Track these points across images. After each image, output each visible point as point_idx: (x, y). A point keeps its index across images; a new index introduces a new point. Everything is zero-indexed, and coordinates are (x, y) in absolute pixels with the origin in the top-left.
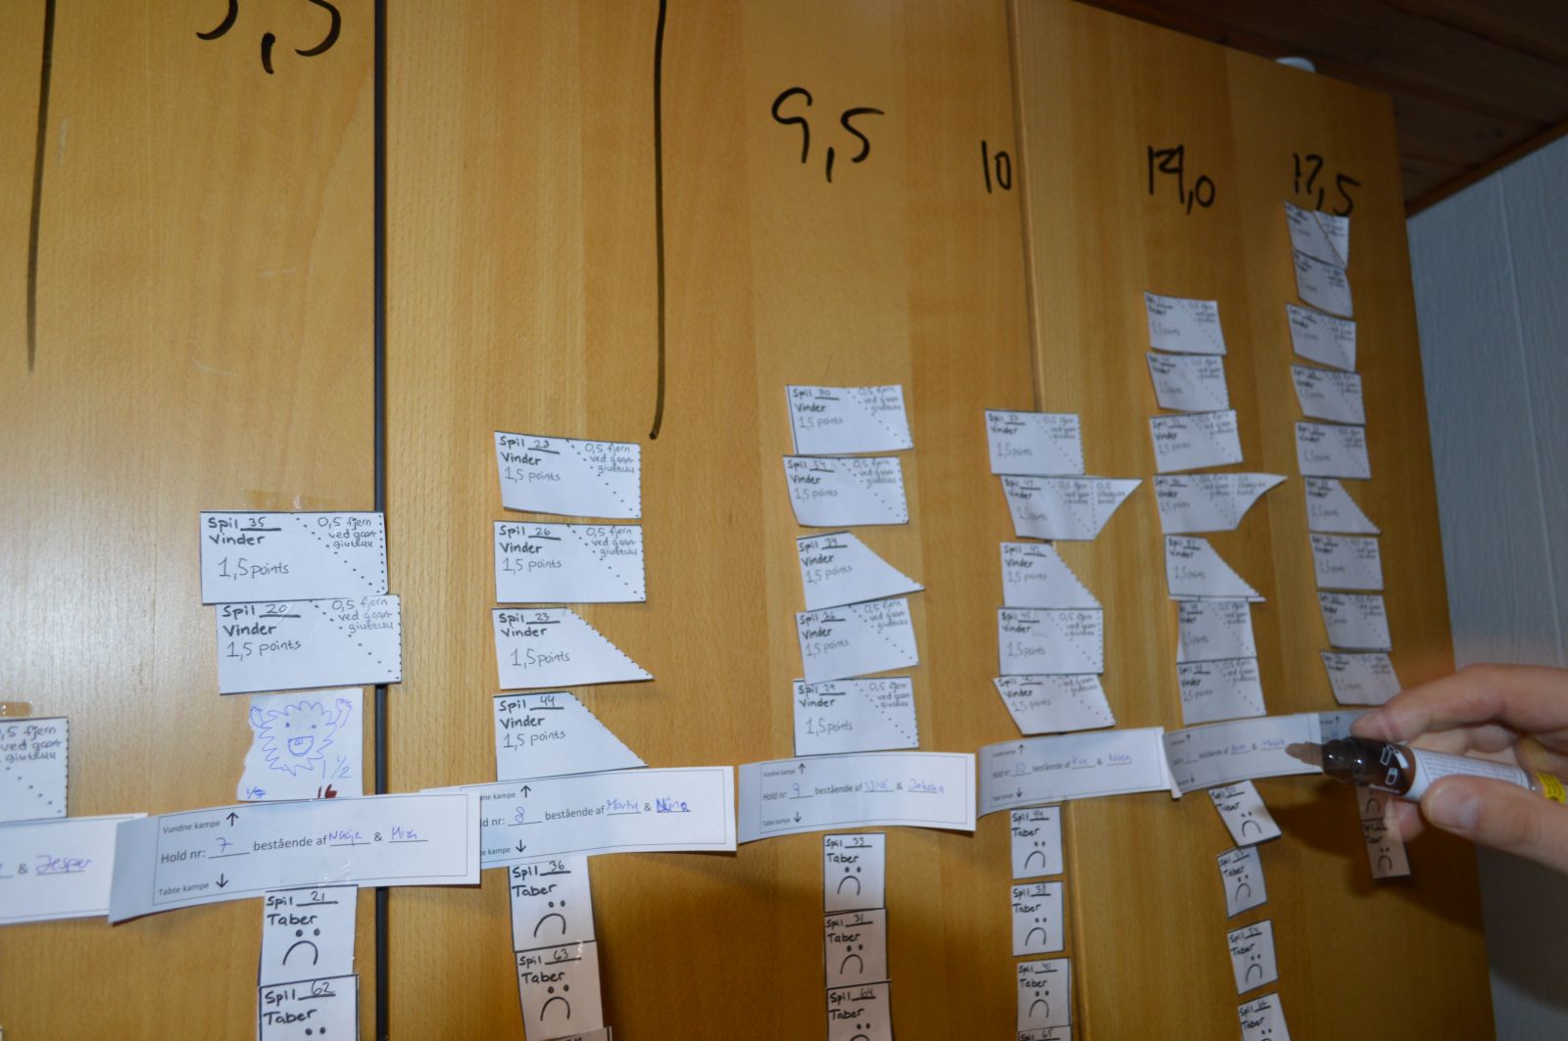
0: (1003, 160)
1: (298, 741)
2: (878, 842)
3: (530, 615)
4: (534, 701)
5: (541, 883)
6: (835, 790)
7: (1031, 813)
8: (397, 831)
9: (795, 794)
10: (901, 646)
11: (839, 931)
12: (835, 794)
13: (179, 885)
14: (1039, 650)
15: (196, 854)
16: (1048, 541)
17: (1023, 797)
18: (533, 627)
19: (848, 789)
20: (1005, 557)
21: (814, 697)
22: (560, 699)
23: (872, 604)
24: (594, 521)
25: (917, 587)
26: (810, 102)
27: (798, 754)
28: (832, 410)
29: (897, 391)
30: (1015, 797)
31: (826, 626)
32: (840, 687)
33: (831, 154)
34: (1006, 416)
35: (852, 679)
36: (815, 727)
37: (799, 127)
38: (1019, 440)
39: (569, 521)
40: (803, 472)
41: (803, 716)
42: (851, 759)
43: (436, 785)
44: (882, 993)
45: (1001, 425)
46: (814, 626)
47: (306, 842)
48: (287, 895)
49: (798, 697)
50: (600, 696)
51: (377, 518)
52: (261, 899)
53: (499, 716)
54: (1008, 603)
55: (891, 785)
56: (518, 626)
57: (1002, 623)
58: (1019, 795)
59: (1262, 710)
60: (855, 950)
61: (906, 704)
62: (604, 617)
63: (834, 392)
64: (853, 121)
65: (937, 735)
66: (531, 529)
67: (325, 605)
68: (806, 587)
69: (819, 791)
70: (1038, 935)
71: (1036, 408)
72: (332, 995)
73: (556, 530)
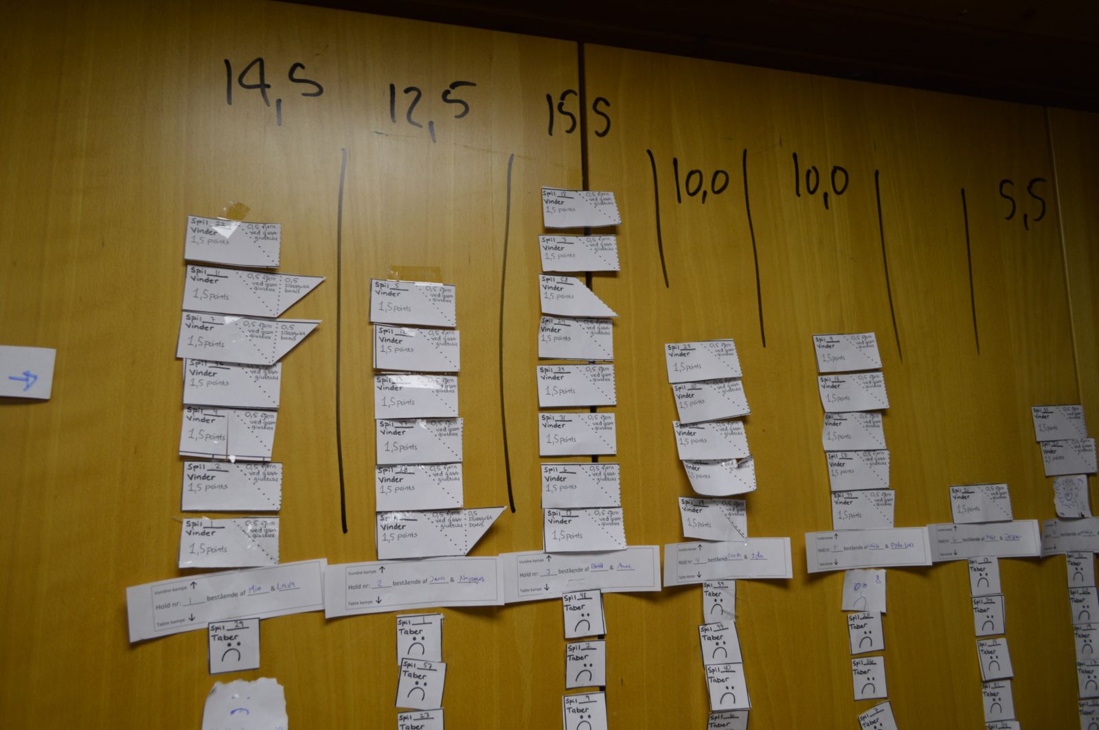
1: (1068, 495)
15: (1050, 536)
47: (1074, 534)
51: (1079, 407)
52: (1064, 554)
67: (1070, 442)
72: (1089, 593)
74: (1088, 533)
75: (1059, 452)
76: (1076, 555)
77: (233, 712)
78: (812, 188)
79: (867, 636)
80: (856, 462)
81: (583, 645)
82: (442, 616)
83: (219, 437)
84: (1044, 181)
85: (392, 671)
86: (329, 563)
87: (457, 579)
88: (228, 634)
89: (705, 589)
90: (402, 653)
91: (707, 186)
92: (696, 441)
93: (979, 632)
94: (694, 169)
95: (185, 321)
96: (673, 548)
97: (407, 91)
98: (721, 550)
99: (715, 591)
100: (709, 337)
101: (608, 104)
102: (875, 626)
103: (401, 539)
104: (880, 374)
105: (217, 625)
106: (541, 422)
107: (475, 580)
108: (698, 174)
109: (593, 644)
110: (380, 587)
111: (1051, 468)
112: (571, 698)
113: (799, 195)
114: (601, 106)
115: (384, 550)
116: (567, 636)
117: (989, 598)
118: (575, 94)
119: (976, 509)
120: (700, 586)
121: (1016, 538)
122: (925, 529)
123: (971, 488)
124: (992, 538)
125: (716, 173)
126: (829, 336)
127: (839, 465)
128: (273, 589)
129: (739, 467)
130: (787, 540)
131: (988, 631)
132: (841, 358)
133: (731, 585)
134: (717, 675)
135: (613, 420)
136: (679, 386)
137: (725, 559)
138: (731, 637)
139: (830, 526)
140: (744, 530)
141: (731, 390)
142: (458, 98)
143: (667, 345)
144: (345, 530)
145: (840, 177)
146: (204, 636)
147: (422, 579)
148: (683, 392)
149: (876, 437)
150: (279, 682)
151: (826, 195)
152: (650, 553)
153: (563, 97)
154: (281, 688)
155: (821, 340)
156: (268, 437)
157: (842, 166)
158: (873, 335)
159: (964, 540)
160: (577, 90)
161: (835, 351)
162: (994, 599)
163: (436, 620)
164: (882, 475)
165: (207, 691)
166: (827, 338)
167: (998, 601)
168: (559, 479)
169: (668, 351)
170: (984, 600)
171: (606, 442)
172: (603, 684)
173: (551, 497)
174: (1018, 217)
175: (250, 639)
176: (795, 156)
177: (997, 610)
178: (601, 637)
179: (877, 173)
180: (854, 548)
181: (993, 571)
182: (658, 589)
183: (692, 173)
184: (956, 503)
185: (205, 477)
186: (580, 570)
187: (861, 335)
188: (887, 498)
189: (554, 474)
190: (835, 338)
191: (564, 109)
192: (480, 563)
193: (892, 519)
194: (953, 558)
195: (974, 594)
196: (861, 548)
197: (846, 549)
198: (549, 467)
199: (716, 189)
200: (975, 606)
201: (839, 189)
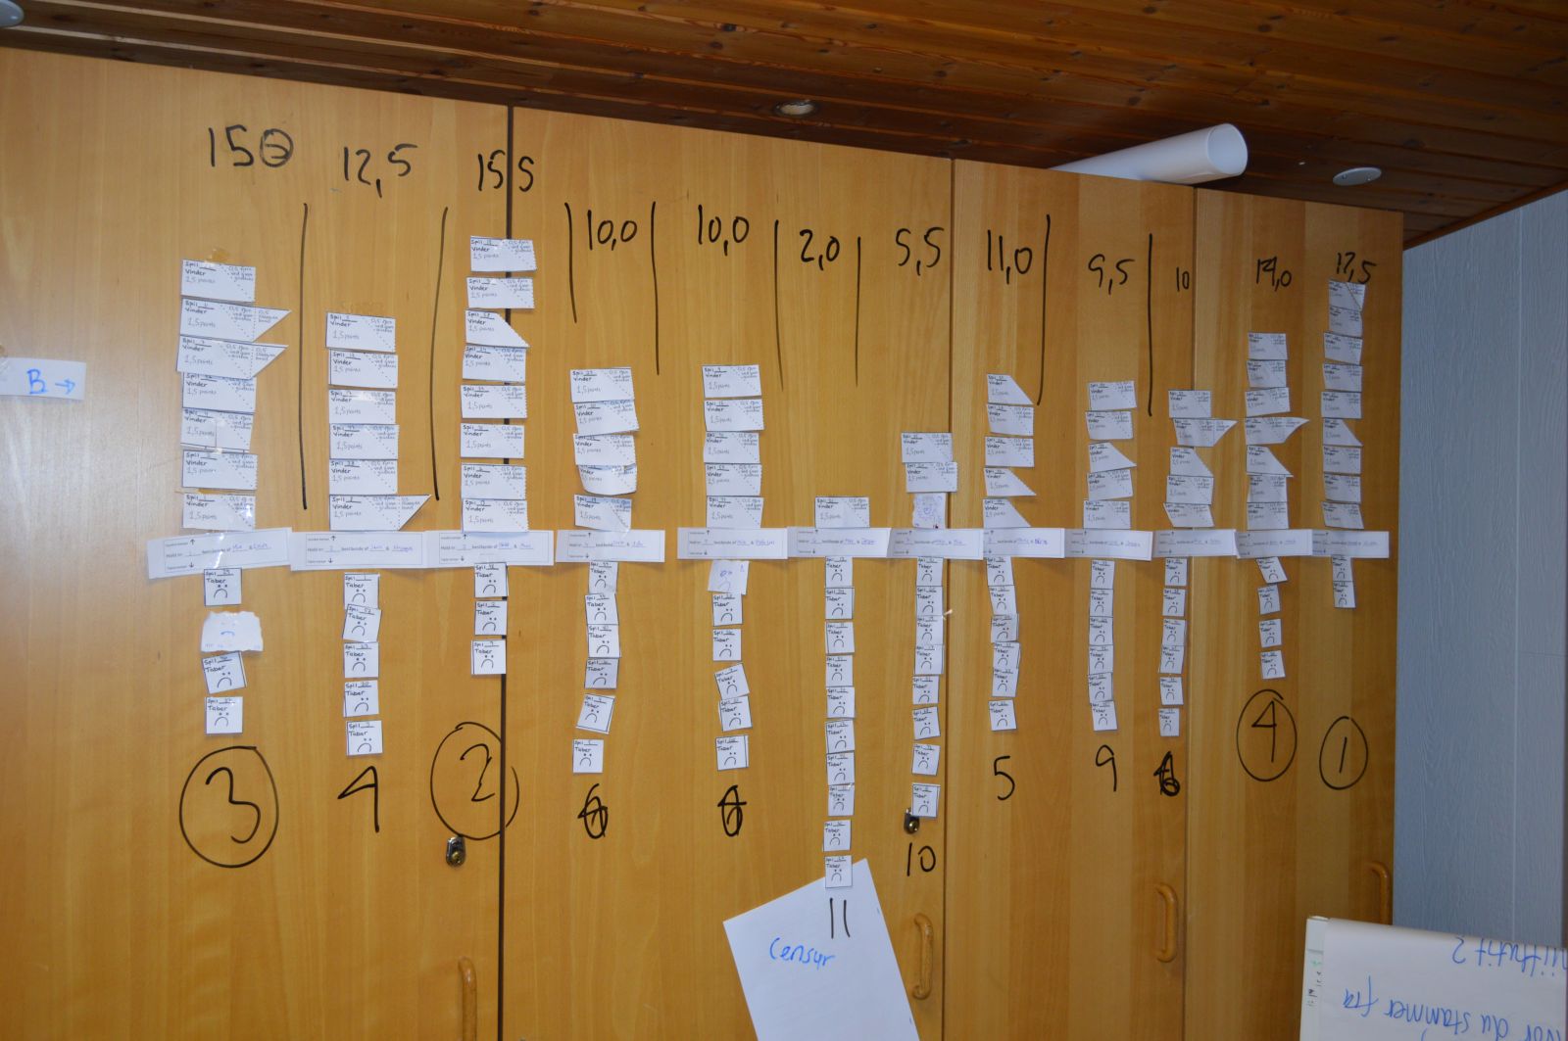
0: (1186, 276)
1: (927, 509)
2: (1112, 564)
3: (995, 470)
4: (996, 501)
5: (997, 564)
7: (1175, 560)
8: (955, 541)
9: (1082, 542)
10: (1127, 489)
11: (1095, 595)
12: (1096, 544)
13: (900, 551)
14: (1184, 493)
15: (903, 542)
16: (1192, 447)
17: (1172, 553)
18: (997, 475)
19: (1102, 543)
20: (1172, 453)
21: (1091, 506)
22: (1004, 501)
23: (1116, 471)
24: (1016, 436)
25: (1134, 465)
26: (1104, 259)
27: (1084, 527)
28: (1105, 392)
29: (1132, 383)
30: (1169, 553)
31: (1098, 479)
32: (1102, 503)
33: (1111, 282)
34: (1177, 392)
35: (1106, 500)
36: (1091, 518)
37: (1099, 272)
38: (1182, 403)
39: (1008, 436)
40: (1092, 418)
41: (1086, 513)
42: (1105, 531)
43: (965, 527)
44: (1110, 621)
45: (1175, 396)
46: (1093, 479)
47: (928, 542)
48: (924, 558)
49: (1085, 506)
50: (1018, 501)
51: (949, 435)
52: (916, 559)
53: (985, 505)
54: (1172, 473)
55: (1119, 543)
56: (992, 474)
57: (1169, 481)
59: (1287, 527)
60: (1101, 603)
61: (1127, 511)
62: (1019, 471)
63: (1106, 384)
64: (1121, 266)
65: (1138, 524)
66: (996, 439)
67: (935, 465)
68: (1091, 463)
69: (1091, 542)
70: (1173, 609)
71: (1192, 389)
72: (935, 591)
73: (1005, 440)
74: (941, 542)
75: (923, 472)
76: (928, 560)
77: (223, 633)
78: (713, 237)
79: (729, 612)
80: (732, 473)
81: (489, 603)
82: (379, 575)
83: (210, 433)
84: (942, 229)
85: (339, 614)
86: (293, 530)
87: (391, 548)
88: (219, 578)
89: (591, 567)
90: (348, 599)
91: (616, 235)
92: (592, 451)
93: (829, 616)
94: (606, 220)
95: (182, 343)
96: (564, 534)
97: (358, 153)
98: (607, 538)
99: (600, 569)
100: (610, 364)
101: (532, 162)
102: (736, 606)
103: (349, 516)
104: (760, 401)
105: (210, 571)
106: (463, 430)
107: (406, 549)
108: (609, 224)
109: (497, 603)
110: (332, 551)
111: (911, 487)
112: (478, 642)
113: (700, 243)
114: (526, 164)
115: (335, 524)
116: (477, 596)
117: (841, 590)
118: (504, 153)
119: (838, 516)
120: (586, 565)
121: (871, 542)
122: (786, 530)
123: (835, 500)
124: (850, 542)
125: (626, 223)
127: (716, 475)
128: (251, 548)
129: (625, 473)
130: (663, 532)
131: (838, 615)
132: (726, 385)
133: (615, 566)
134: (596, 632)
135: (523, 431)
136: (579, 405)
137: (611, 545)
138: (611, 606)
139: (703, 523)
140: (629, 522)
141: (624, 410)
142: (401, 159)
143: (572, 371)
144: (305, 508)
145: (741, 227)
146: (202, 578)
147: (364, 546)
148: (584, 410)
149: (752, 454)
150: (256, 614)
151: (726, 243)
152: (547, 536)
153: (492, 157)
154: (257, 620)
155: (709, 370)
156: (247, 434)
157: (745, 217)
158: (757, 367)
159: (824, 542)
160: (505, 151)
161: (722, 380)
162: (846, 591)
163: (375, 578)
164: (755, 484)
165: (206, 617)
166: (716, 368)
167: (849, 593)
168: (476, 476)
169: (572, 376)
170: (837, 591)
171: (516, 448)
172: (505, 633)
173: (468, 490)
174: (912, 263)
175: (234, 582)
176: (700, 208)
177: (847, 601)
178: (504, 598)
179: (777, 223)
180: (722, 543)
181: (847, 569)
182: (551, 563)
183: (604, 223)
184: (819, 511)
185: (200, 463)
186: (490, 547)
187: (747, 367)
188: (757, 504)
189: (471, 472)
190: (723, 368)
191: (493, 167)
192: (411, 537)
193: (759, 520)
194: (811, 555)
195: (828, 586)
196: (729, 543)
197: (716, 543)
198: (468, 466)
199: (625, 237)
200: (827, 595)
201: (739, 238)
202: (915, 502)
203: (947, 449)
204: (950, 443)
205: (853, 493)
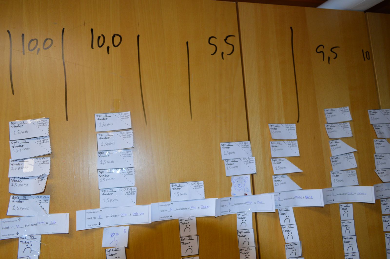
0: (367, 53)
1: (240, 185)
2: (351, 205)
3: (278, 159)
4: (280, 176)
5: (284, 212)
6: (341, 194)
7: (385, 200)
8: (258, 202)
9: (333, 195)
10: (353, 163)
11: (344, 224)
12: (341, 195)
13: (224, 211)
14: (384, 163)
15: (226, 205)
16: (385, 138)
17: (383, 196)
18: (279, 162)
19: (344, 194)
20: (375, 142)
21: (335, 175)
22: (285, 176)
23: (346, 154)
24: (288, 140)
25: (356, 150)
26: (324, 47)
27: (333, 186)
28: (334, 113)
29: (348, 108)
30: (381, 196)
31: (336, 159)
32: (340, 172)
33: (329, 58)
34: (373, 111)
35: (343, 171)
36: (336, 181)
37: (322, 53)
38: (376, 116)
39: (283, 140)
40: (329, 127)
41: (333, 179)
42: (344, 188)
43: (263, 193)
44: (354, 238)
45: (372, 113)
46: (334, 160)
47: (242, 204)
48: (240, 213)
49: (331, 175)
50: (292, 175)
51: (249, 142)
52: (236, 214)
53: (274, 180)
54: (376, 153)
55: (353, 193)
56: (276, 162)
57: (375, 157)
58: (382, 196)
60: (348, 228)
61: (355, 176)
62: (292, 159)
63: (334, 109)
64: (333, 50)
65: (363, 182)
66: (276, 142)
67: (242, 159)
68: (332, 151)
69: (338, 195)
71: (379, 108)
72: (249, 232)
73: (281, 142)
74: (250, 203)
75: (236, 164)
76: (243, 214)
78: (101, 45)
80: (116, 174)
84: (234, 36)
91: (40, 46)
92: (20, 168)
93: (183, 254)
94: (33, 38)
98: (33, 220)
99: (27, 241)
100: (35, 116)
102: (122, 254)
104: (131, 131)
108: (35, 41)
111: (229, 172)
113: (92, 48)
117: (190, 238)
119: (185, 194)
121: (207, 207)
123: (182, 184)
124: (194, 208)
125: (47, 39)
126: (105, 114)
127: (105, 176)
129: (40, 180)
130: (67, 214)
131: (189, 253)
132: (111, 124)
133: (39, 238)
136: (14, 142)
137: (36, 225)
139: (97, 206)
140: (47, 209)
141: (43, 142)
143: (10, 123)
145: (117, 39)
148: (16, 144)
151: (108, 48)
155: (99, 116)
157: (119, 34)
158: (129, 113)
159: (177, 209)
161: (107, 121)
162: (193, 238)
164: (131, 180)
166: (103, 115)
167: (196, 239)
169: (11, 125)
170: (188, 238)
174: (219, 53)
176: (92, 30)
177: (194, 243)
179: (138, 36)
180: (112, 216)
181: (193, 224)
183: (32, 40)
184: (173, 192)
187: (123, 113)
188: (133, 191)
190: (108, 115)
193: (135, 201)
194: (170, 218)
195: (182, 236)
196: (116, 216)
197: (107, 217)
199: (45, 47)
200: (181, 241)
201: (116, 44)
202: (232, 181)
203: (249, 150)
204: (250, 146)
205: (194, 179)
